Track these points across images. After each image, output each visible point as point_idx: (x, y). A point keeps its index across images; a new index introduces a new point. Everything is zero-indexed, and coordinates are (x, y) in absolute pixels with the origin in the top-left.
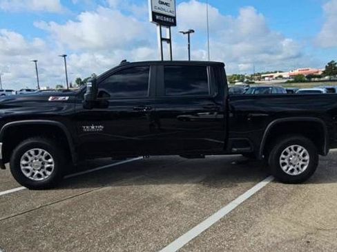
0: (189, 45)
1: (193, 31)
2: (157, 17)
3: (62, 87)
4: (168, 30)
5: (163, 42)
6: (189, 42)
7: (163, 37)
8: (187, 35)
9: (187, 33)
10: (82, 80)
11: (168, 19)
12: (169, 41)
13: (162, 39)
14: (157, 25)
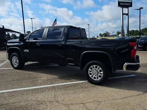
0: (140, 15)
1: (142, 8)
2: (121, 4)
3: (94, 37)
4: (127, 9)
5: (124, 15)
6: (140, 14)
7: (124, 13)
8: (139, 10)
9: (139, 9)
10: (102, 34)
11: (127, 4)
12: (127, 14)
13: (123, 14)
14: (121, 8)
